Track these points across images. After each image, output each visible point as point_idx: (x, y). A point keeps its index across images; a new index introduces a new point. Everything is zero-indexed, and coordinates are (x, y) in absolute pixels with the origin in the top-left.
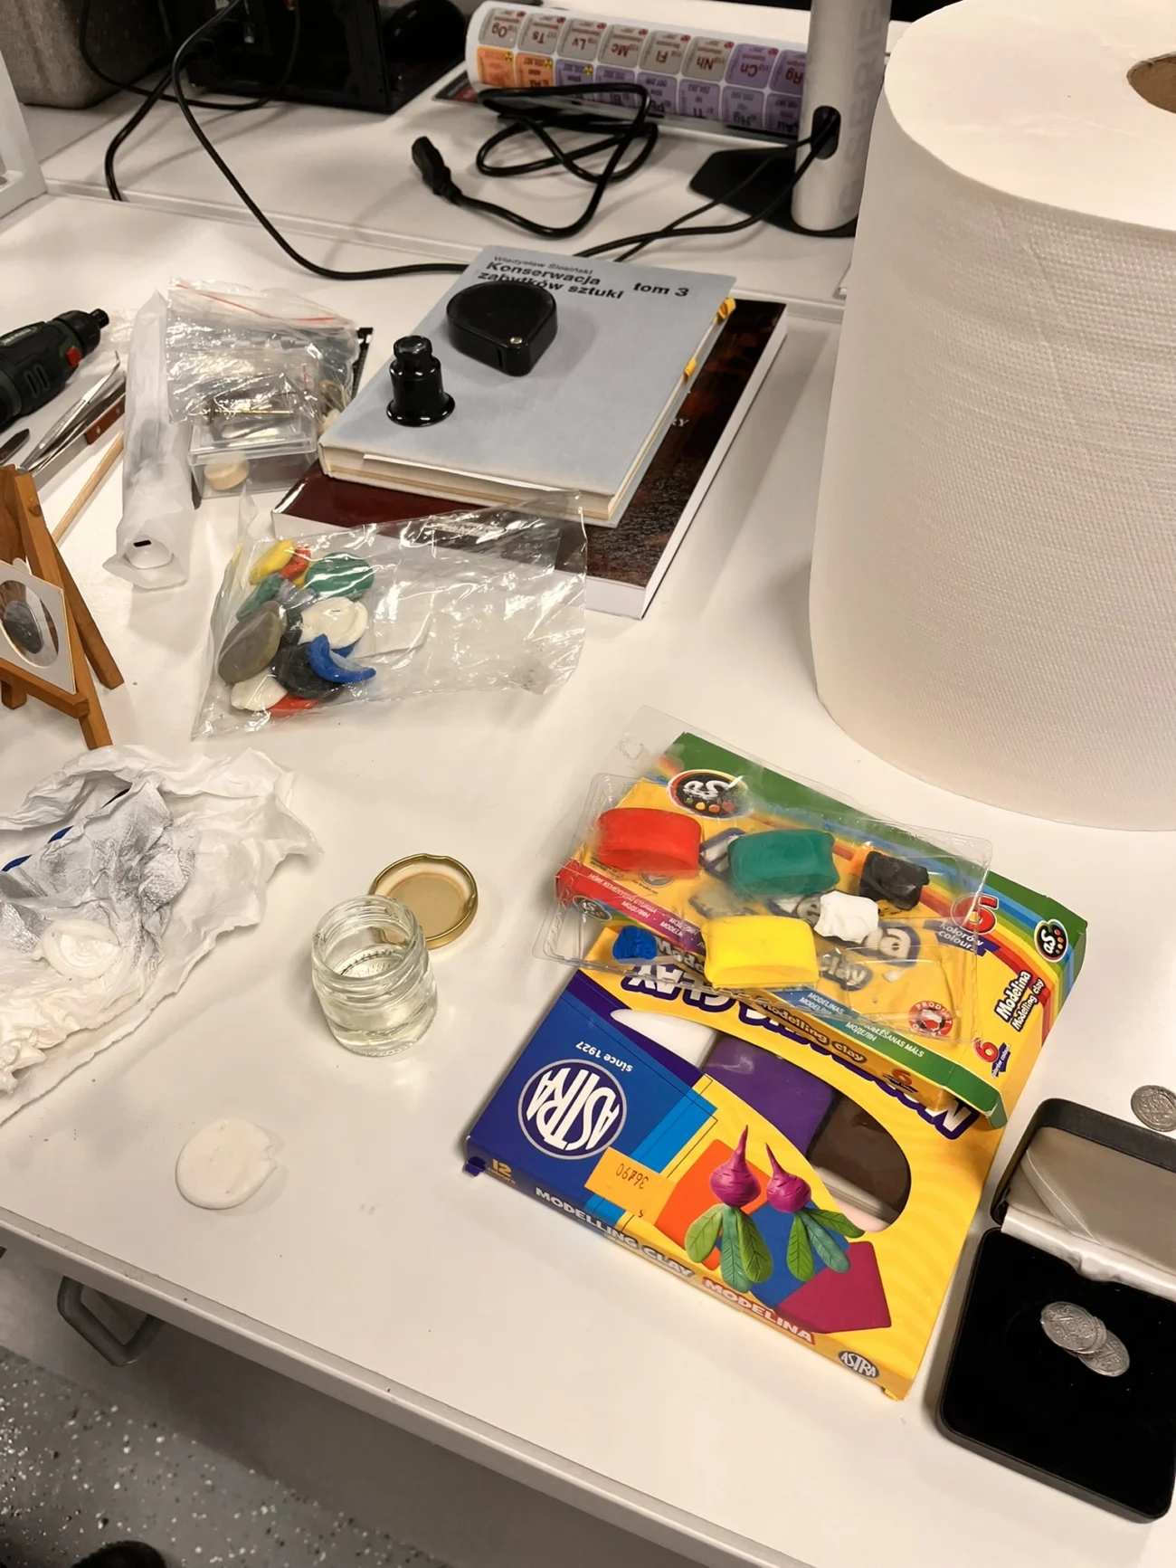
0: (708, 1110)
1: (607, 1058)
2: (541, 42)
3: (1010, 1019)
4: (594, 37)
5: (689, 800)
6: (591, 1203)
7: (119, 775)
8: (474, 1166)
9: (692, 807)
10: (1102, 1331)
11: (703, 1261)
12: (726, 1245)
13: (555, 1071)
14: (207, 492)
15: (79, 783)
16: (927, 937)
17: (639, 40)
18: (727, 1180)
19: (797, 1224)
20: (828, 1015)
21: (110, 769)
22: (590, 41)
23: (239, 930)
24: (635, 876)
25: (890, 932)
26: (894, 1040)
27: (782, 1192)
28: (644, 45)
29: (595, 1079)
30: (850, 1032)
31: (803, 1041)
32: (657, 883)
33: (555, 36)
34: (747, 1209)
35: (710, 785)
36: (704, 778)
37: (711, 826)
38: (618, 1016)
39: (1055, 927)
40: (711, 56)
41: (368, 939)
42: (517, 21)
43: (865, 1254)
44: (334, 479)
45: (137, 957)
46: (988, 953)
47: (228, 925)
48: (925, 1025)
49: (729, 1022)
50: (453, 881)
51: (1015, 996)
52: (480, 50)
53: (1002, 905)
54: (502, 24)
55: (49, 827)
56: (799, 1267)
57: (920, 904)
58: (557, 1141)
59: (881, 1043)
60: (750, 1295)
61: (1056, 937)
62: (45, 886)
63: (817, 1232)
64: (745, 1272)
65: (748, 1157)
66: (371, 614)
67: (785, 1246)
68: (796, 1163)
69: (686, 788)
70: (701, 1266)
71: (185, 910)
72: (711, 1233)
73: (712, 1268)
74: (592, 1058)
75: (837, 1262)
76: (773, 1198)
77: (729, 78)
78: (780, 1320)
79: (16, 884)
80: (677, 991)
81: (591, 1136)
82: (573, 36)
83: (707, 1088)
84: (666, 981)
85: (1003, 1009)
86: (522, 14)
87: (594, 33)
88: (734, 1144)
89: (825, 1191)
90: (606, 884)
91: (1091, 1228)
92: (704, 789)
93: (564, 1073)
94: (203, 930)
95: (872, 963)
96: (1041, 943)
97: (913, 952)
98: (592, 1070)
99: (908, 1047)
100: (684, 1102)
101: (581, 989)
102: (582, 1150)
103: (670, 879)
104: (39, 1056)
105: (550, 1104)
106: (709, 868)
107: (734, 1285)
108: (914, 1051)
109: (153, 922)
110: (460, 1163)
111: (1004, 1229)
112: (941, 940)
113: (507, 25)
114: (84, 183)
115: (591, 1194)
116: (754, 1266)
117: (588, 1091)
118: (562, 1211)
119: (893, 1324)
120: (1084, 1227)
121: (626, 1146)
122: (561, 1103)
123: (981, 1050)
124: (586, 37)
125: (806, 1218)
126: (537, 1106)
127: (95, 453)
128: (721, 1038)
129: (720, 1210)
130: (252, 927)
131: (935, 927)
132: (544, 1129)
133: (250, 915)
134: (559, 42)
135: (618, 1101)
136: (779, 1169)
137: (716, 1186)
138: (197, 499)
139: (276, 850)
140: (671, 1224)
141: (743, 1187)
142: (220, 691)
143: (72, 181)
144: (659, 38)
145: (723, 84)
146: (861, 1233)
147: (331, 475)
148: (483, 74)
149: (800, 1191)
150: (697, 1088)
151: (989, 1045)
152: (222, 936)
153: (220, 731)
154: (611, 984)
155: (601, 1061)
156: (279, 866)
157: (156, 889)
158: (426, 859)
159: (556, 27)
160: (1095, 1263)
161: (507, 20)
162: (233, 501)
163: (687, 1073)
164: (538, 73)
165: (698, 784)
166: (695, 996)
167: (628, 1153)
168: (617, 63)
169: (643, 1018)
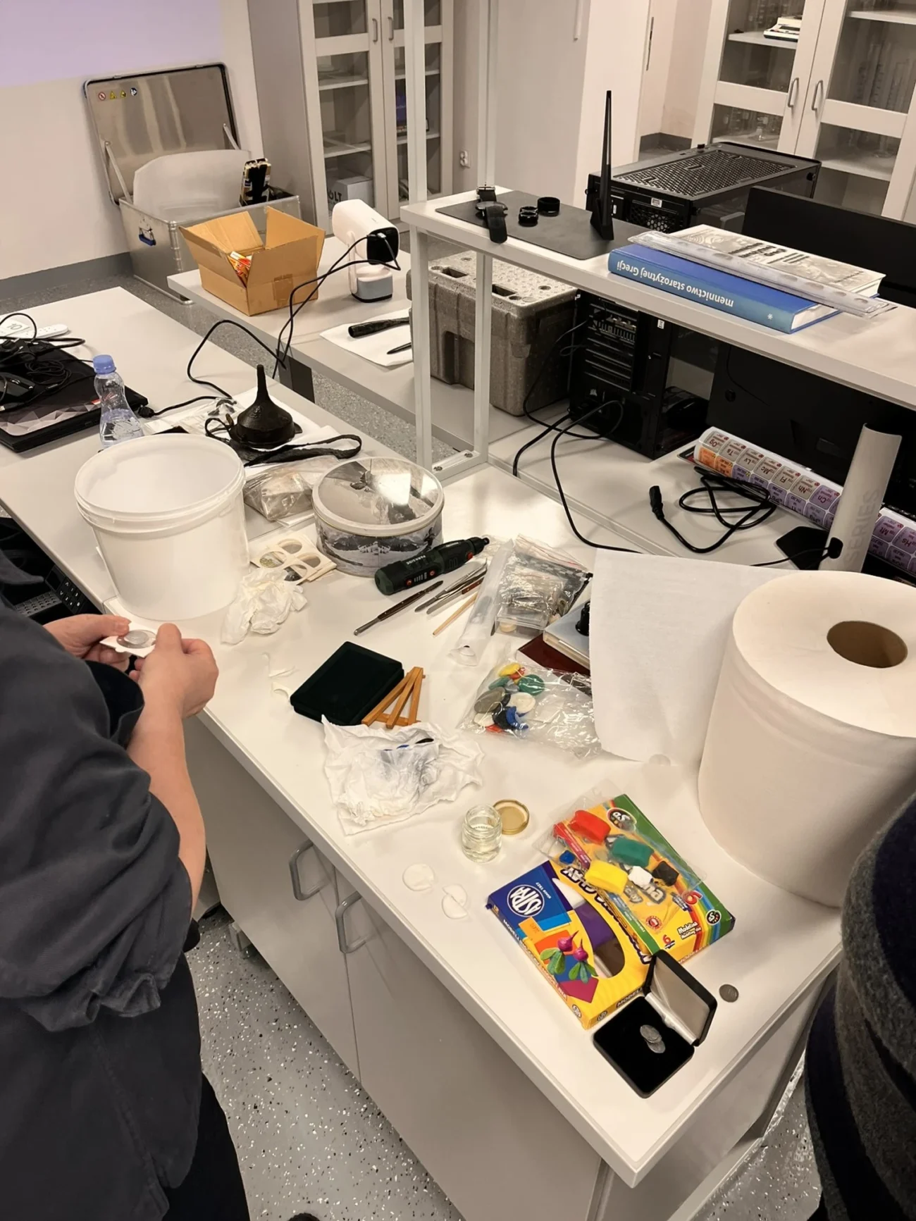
0: (568, 920)
1: (544, 891)
2: (730, 454)
3: (682, 934)
4: (756, 460)
5: (613, 819)
6: (518, 930)
7: (428, 733)
8: (489, 906)
9: (613, 822)
10: (660, 1039)
11: (544, 960)
12: (553, 959)
13: (526, 887)
14: (498, 630)
15: (415, 731)
16: (669, 897)
17: (776, 468)
18: (563, 942)
19: (578, 964)
20: (620, 906)
21: (426, 730)
22: (753, 462)
23: (446, 801)
24: (581, 837)
25: (658, 890)
26: (638, 923)
27: (579, 954)
28: (777, 472)
29: (537, 895)
30: (624, 914)
31: (612, 914)
32: (586, 842)
33: (738, 454)
34: (565, 953)
35: (624, 817)
36: (623, 813)
37: (614, 830)
38: (555, 880)
39: (717, 913)
40: (806, 487)
41: (486, 821)
42: (723, 441)
43: (595, 983)
44: (546, 644)
45: (412, 798)
46: (687, 911)
47: (444, 798)
48: (650, 923)
49: (591, 899)
50: (523, 814)
51: (688, 928)
52: (701, 449)
53: (703, 899)
54: (716, 440)
55: (399, 742)
56: (572, 975)
57: (673, 886)
58: (517, 908)
59: (633, 922)
60: (553, 976)
61: (715, 917)
62: (395, 761)
63: (583, 969)
64: (555, 969)
65: (574, 939)
66: (537, 704)
67: (571, 968)
68: (588, 948)
69: (614, 814)
70: (542, 962)
71: (432, 788)
72: (551, 954)
73: (545, 963)
74: (539, 889)
75: (585, 979)
76: (575, 954)
77: (811, 500)
78: (560, 989)
79: (388, 757)
80: (578, 881)
81: (527, 911)
82: (746, 457)
83: (572, 915)
84: (577, 876)
85: (681, 930)
86: (727, 438)
87: (756, 458)
88: (571, 934)
89: (592, 960)
90: (570, 835)
91: (671, 1006)
92: (621, 817)
93: (528, 889)
94: (435, 797)
95: (645, 897)
96: (709, 916)
97: (660, 901)
98: (537, 892)
99: (641, 928)
100: (563, 914)
101: (547, 867)
102: (523, 914)
103: (592, 842)
104: (373, 818)
105: (519, 897)
106: (608, 844)
107: (549, 971)
108: (642, 929)
109: (422, 789)
110: (486, 904)
111: (646, 998)
112: (674, 900)
113: (718, 441)
114: (505, 462)
115: (519, 927)
116: (558, 969)
117: (534, 897)
118: (509, 930)
119: (593, 1002)
120: (669, 1005)
121: (536, 919)
122: (523, 898)
123: (665, 938)
124: (752, 459)
125: (582, 964)
126: (515, 895)
127: (464, 598)
128: (587, 903)
129: (557, 949)
130: (452, 801)
131: (673, 894)
132: (514, 903)
133: (453, 797)
134: (739, 457)
135: (541, 905)
136: (582, 947)
137: (559, 942)
138: (493, 632)
139: (469, 778)
140: (540, 946)
141: (568, 946)
142: (473, 712)
143: (499, 459)
144: (785, 471)
145: (808, 501)
146: (597, 976)
147: (546, 642)
148: (701, 457)
149: (586, 956)
150: (568, 913)
151: (669, 939)
152: (440, 801)
153: (467, 730)
154: (557, 869)
155: (542, 891)
156: (467, 785)
157: (427, 778)
158: (516, 802)
159: (740, 450)
160: (668, 1020)
161: (719, 439)
162: (507, 637)
163: (569, 907)
164: (725, 467)
165: (619, 814)
166: (583, 885)
167: (537, 921)
168: (762, 475)
169: (562, 884)
